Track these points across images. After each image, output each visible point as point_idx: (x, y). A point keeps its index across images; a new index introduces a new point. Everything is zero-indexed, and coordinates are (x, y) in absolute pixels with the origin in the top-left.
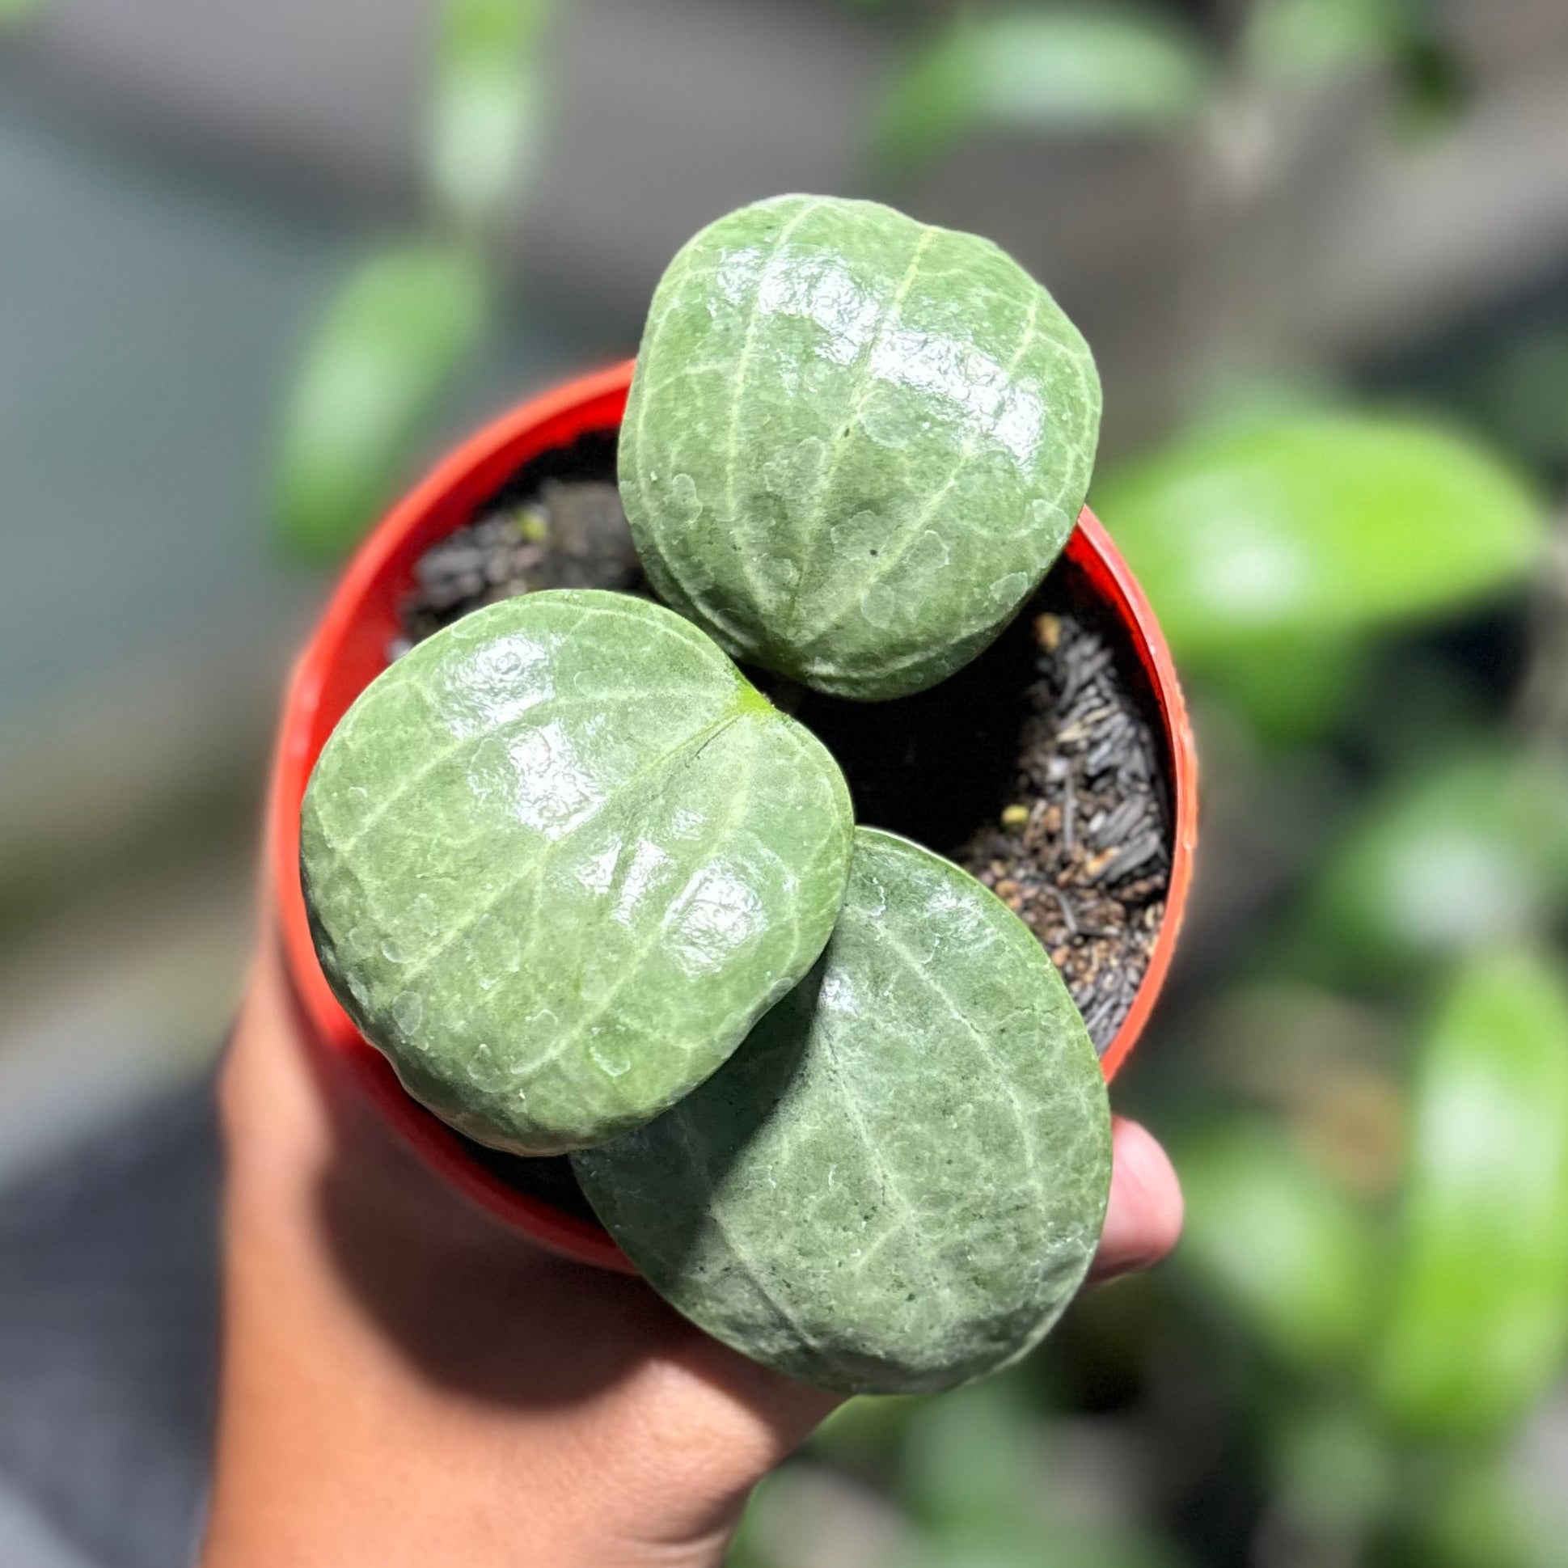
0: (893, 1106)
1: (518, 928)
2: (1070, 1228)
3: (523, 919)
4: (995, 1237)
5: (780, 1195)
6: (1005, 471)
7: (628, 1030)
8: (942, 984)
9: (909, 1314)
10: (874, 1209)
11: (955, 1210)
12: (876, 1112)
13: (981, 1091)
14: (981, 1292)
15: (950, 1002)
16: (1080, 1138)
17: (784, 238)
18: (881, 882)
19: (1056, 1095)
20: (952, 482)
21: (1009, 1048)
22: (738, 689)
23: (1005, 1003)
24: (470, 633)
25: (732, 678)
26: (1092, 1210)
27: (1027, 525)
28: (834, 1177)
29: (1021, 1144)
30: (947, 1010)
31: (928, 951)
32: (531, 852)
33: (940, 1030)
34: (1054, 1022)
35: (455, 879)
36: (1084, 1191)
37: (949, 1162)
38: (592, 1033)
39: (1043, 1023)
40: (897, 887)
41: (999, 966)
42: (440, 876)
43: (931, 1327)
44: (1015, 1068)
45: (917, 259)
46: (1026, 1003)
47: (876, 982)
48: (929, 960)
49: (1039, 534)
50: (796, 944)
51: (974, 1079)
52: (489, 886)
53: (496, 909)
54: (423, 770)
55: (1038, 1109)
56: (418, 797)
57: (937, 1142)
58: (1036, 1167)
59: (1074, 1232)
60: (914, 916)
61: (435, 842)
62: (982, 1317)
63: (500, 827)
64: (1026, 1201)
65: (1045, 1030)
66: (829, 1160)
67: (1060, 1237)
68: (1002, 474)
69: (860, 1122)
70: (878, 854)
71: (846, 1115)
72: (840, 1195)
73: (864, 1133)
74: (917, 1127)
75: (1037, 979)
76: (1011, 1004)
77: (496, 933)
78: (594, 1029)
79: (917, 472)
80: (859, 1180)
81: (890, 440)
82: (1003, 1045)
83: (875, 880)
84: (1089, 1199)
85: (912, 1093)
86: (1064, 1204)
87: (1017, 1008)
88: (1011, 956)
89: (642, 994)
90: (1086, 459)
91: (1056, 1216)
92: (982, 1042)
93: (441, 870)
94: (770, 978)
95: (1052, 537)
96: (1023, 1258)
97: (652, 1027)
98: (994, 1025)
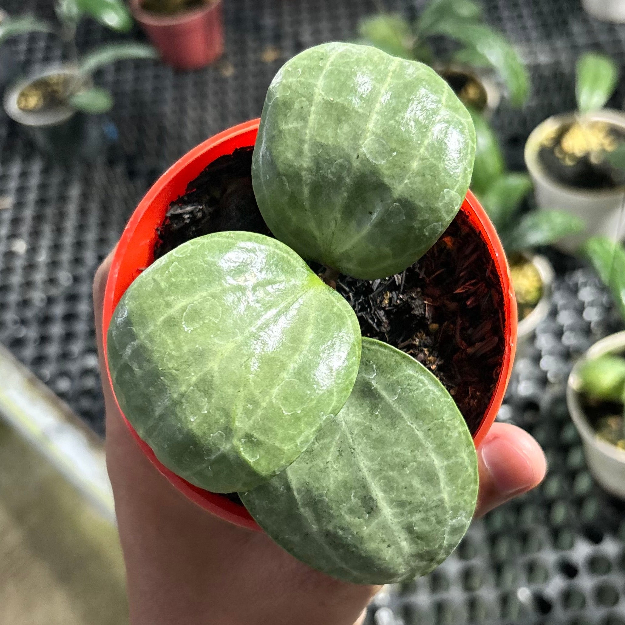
0: (380, 464)
1: (207, 393)
2: (459, 513)
3: (209, 389)
4: (426, 520)
5: (330, 504)
6: (431, 176)
7: (258, 440)
8: (402, 410)
9: (388, 553)
10: (372, 509)
11: (408, 508)
12: (372, 467)
13: (420, 457)
14: (419, 542)
15: (406, 417)
16: (464, 475)
17: (328, 64)
18: (374, 363)
19: (453, 457)
20: (406, 181)
21: (432, 437)
22: (308, 276)
23: (430, 417)
24: (181, 254)
25: (305, 270)
26: (469, 505)
27: (441, 201)
28: (353, 496)
29: (438, 479)
30: (404, 420)
31: (395, 394)
32: (212, 358)
33: (401, 430)
34: (453, 425)
35: (176, 370)
36: (466, 497)
37: (406, 488)
38: (241, 442)
39: (448, 425)
40: (381, 365)
41: (428, 401)
42: (170, 369)
43: (398, 558)
44: (435, 446)
45: (390, 74)
46: (439, 417)
47: (372, 408)
48: (396, 398)
49: (446, 205)
50: (335, 398)
51: (417, 451)
52: (193, 374)
53: (196, 385)
54: (160, 320)
55: (445, 463)
56: (159, 333)
57: (400, 480)
58: (444, 488)
59: (461, 515)
60: (389, 378)
61: (167, 353)
62: (420, 552)
63: (197, 346)
64: (439, 503)
65: (449, 429)
66: (351, 488)
67: (455, 517)
68: (429, 177)
69: (365, 471)
70: (372, 350)
71: (359, 468)
72: (357, 503)
73: (367, 476)
74: (391, 473)
75: (445, 406)
76: (433, 418)
77: (196, 395)
78: (242, 440)
79: (390, 176)
80: (365, 497)
81: (378, 161)
82: (429, 436)
83: (371, 362)
84: (468, 501)
85: (389, 458)
86: (457, 503)
87: (436, 419)
88: (433, 396)
89: (263, 424)
90: (469, 169)
91: (452, 509)
92: (420, 434)
93: (170, 366)
94: (323, 415)
95: (453, 205)
96: (438, 527)
97: (268, 439)
98: (425, 427)
